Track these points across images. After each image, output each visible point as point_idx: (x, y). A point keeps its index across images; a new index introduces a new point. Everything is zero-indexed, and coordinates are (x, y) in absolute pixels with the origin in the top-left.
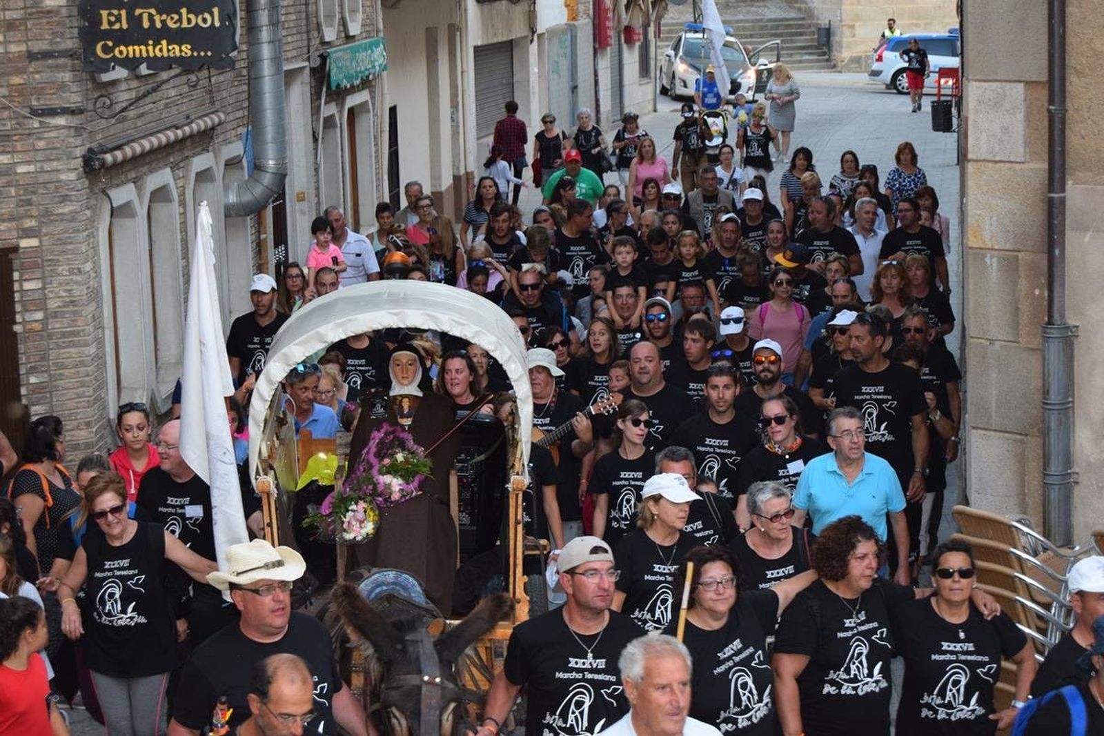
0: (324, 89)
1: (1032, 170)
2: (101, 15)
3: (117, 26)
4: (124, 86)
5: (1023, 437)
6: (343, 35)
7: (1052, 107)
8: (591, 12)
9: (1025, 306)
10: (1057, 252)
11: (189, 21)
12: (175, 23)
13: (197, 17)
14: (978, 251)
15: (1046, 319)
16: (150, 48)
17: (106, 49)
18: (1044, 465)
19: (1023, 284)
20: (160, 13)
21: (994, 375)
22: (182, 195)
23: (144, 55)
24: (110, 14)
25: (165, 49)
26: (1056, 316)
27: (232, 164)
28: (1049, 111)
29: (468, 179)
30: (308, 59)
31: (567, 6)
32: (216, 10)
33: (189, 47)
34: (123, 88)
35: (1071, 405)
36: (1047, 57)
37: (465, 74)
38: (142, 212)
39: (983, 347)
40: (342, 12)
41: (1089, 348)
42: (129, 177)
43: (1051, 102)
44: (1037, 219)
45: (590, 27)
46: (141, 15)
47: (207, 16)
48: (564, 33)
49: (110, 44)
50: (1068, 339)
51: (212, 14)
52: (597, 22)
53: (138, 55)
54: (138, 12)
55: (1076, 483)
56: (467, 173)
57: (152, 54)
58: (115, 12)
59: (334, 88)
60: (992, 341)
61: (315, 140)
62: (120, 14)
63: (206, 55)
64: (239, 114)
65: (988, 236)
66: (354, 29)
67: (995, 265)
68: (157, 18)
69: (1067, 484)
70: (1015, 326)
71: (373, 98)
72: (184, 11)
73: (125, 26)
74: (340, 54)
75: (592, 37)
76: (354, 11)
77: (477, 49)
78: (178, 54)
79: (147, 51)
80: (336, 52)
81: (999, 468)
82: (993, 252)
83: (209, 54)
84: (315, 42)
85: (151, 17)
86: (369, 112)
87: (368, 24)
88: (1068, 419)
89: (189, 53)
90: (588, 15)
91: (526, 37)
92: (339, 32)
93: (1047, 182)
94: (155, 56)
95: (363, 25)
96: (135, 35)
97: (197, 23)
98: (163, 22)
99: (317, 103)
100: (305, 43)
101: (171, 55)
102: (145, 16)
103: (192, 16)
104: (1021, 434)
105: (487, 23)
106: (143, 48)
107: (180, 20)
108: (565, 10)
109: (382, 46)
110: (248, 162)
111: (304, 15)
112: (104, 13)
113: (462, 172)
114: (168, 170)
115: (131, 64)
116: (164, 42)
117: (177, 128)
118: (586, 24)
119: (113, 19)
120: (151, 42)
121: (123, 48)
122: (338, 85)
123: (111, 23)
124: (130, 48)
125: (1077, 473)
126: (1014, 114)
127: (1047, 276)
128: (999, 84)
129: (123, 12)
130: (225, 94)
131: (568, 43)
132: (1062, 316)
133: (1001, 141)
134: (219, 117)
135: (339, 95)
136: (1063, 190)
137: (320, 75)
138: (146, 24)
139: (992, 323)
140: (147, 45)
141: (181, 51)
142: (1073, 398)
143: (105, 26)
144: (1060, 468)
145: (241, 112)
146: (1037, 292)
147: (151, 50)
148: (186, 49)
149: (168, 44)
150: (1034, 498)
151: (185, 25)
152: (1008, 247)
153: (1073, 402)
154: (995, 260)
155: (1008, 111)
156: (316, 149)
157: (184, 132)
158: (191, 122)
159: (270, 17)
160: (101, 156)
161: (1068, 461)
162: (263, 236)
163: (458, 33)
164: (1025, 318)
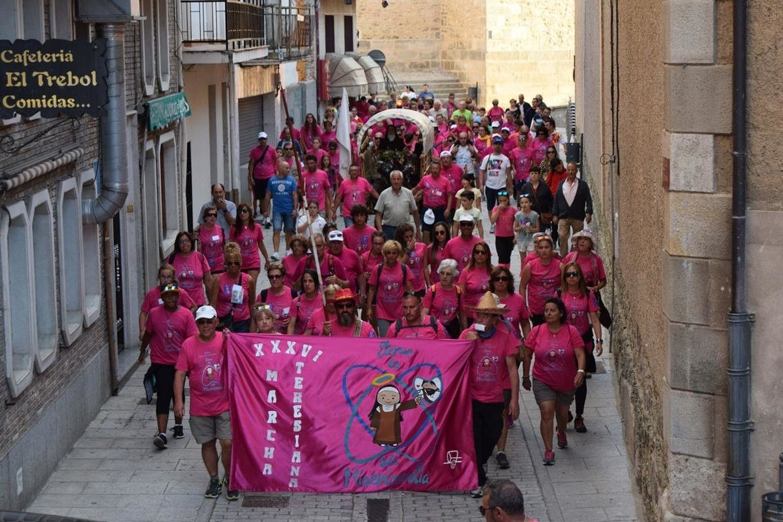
0: (146, 130)
1: (719, 198)
2: (6, 76)
3: (19, 84)
4: (17, 129)
5: (711, 396)
6: (157, 91)
7: (736, 153)
8: (315, 75)
9: (714, 299)
10: (739, 259)
11: (73, 81)
12: (63, 82)
13: (79, 78)
14: (677, 258)
15: (730, 309)
16: (44, 101)
17: (10, 101)
18: (729, 416)
19: (713, 282)
20: (51, 75)
21: (689, 350)
22: (55, 208)
23: (39, 106)
24: (13, 76)
25: (54, 102)
26: (738, 306)
27: (88, 185)
28: (734, 156)
29: (234, 195)
30: (136, 109)
31: (298, 70)
32: (94, 73)
33: (73, 100)
34: (17, 130)
35: (748, 372)
36: (731, 117)
37: (232, 119)
38: (29, 221)
39: (681, 329)
40: (157, 74)
41: (762, 330)
42: (20, 196)
43: (735, 149)
44: (722, 235)
45: (315, 85)
46: (37, 76)
47: (87, 77)
48: (297, 89)
49: (13, 97)
50: (748, 324)
51: (91, 77)
52: (319, 81)
53: (34, 106)
54: (35, 74)
55: (752, 430)
56: (233, 190)
57: (45, 106)
58: (18, 74)
59: (152, 129)
60: (688, 325)
61: (141, 167)
62: (21, 75)
63: (86, 106)
64: (92, 149)
65: (685, 247)
66: (165, 86)
67: (690, 269)
68: (49, 79)
69: (746, 431)
70: (706, 314)
71: (177, 136)
72: (70, 74)
73: (25, 84)
74: (157, 104)
75: (315, 92)
76: (165, 73)
77: (240, 100)
78: (65, 105)
79: (41, 103)
80: (153, 103)
81: (692, 418)
82: (688, 259)
83: (88, 105)
84: (140, 96)
85: (44, 78)
86: (174, 146)
87: (174, 83)
88: (746, 382)
89: (73, 105)
90: (313, 77)
91: (273, 92)
92: (155, 88)
93: (731, 207)
94: (47, 107)
95: (171, 84)
96: (33, 90)
97: (79, 83)
98: (54, 82)
99: (141, 140)
100: (133, 97)
101: (60, 106)
102: (40, 77)
103: (76, 78)
104: (710, 394)
105: (247, 82)
106: (38, 101)
107: (67, 80)
108: (297, 73)
109: (183, 99)
110: (98, 184)
111: (133, 77)
112: (9, 75)
113: (230, 190)
114: (46, 191)
115: (27, 112)
116: (54, 97)
117: (53, 160)
118: (310, 84)
119: (15, 79)
120: (44, 97)
121: (23, 101)
122: (155, 127)
123: (14, 82)
124: (29, 101)
125: (753, 423)
126: (706, 157)
127: (731, 276)
128: (694, 135)
129: (24, 74)
130: (82, 134)
131: (300, 97)
132: (743, 306)
133: (696, 177)
134: (80, 151)
135: (155, 135)
136: (744, 214)
137: (144, 120)
138: (41, 83)
139: (688, 311)
140: (41, 99)
141: (67, 103)
142: (750, 367)
143: (9, 84)
144: (741, 419)
145: (93, 147)
146: (723, 289)
147: (45, 103)
148: (71, 102)
149: (57, 99)
150: (720, 440)
151: (70, 84)
152: (700, 255)
153: (750, 370)
154: (690, 265)
155: (700, 155)
156: (141, 173)
157: (58, 163)
158: (63, 155)
159: (118, 77)
160: (4, 181)
161: (746, 414)
162: (107, 239)
163: (228, 90)
164: (713, 309)
